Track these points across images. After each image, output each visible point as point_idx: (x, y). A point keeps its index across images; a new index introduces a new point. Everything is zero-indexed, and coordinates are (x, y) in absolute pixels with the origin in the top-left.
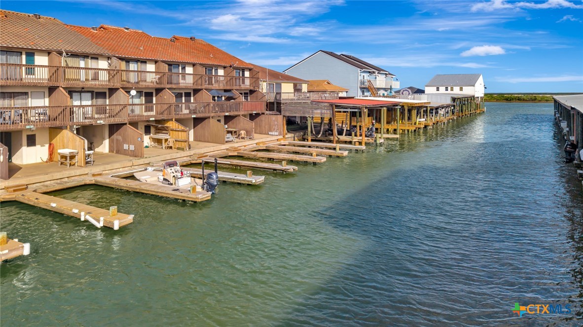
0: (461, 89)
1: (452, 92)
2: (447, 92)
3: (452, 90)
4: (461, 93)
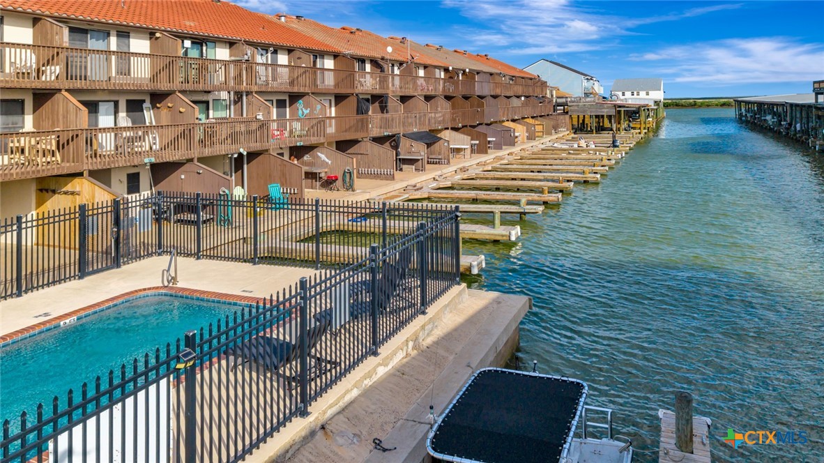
0: (647, 94)
1: (638, 97)
2: (633, 97)
3: (638, 95)
4: (647, 97)
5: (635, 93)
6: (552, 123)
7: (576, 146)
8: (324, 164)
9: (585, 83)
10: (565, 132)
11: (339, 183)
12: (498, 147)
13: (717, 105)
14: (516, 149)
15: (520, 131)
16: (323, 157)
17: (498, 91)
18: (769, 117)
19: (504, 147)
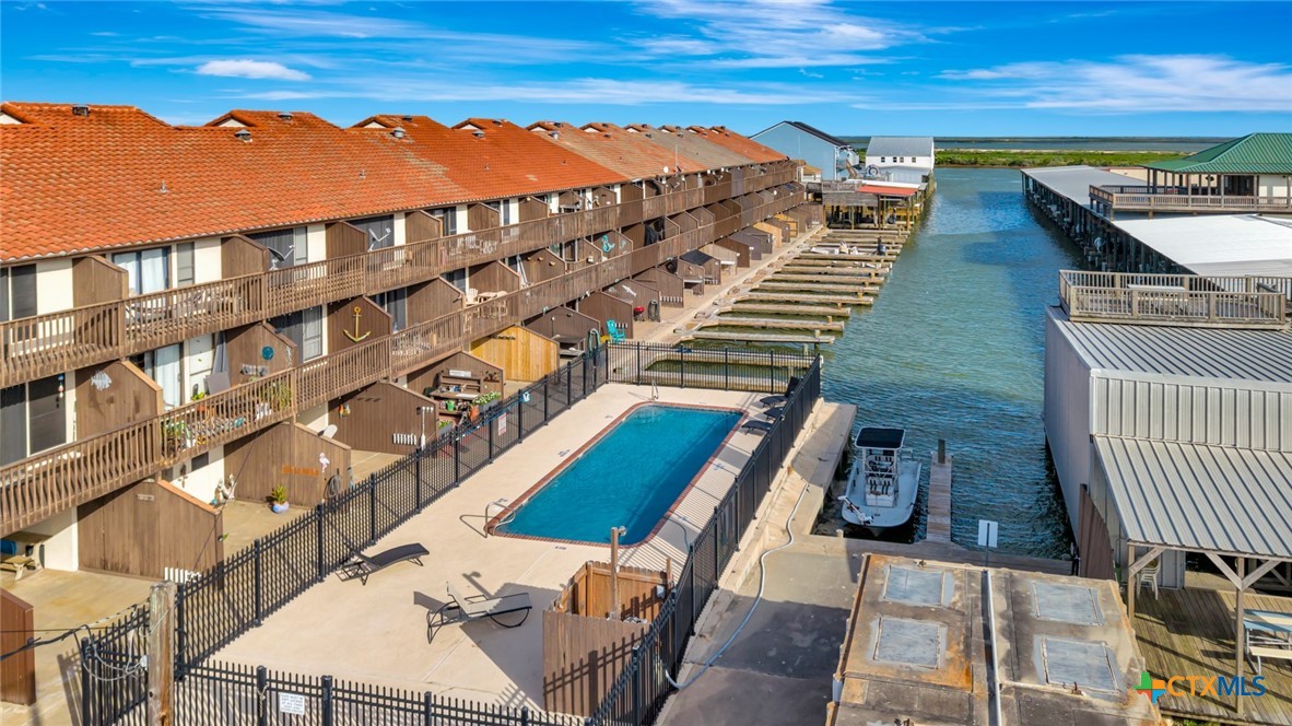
0: (914, 160)
1: (902, 164)
2: (895, 164)
3: (902, 161)
4: (913, 165)
5: (898, 159)
6: (805, 217)
7: (837, 251)
8: (629, 296)
9: (838, 155)
10: (819, 229)
11: (645, 314)
12: (758, 257)
13: (1004, 164)
14: (774, 259)
15: (775, 233)
16: (628, 289)
17: (751, 188)
18: (1053, 208)
19: (763, 255)
